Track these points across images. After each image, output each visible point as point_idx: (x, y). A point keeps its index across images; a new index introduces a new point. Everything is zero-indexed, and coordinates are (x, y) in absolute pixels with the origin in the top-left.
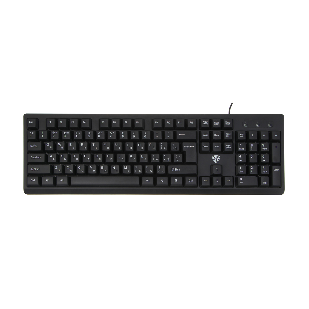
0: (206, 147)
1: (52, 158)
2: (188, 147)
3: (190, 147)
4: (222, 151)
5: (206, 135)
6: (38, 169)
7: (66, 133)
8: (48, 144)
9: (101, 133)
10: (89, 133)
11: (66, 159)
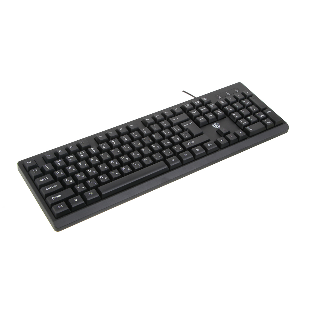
0: (202, 119)
1: (68, 181)
2: (187, 125)
3: (189, 124)
4: (217, 119)
5: (195, 112)
6: (60, 196)
7: (70, 157)
8: (57, 172)
9: (104, 145)
10: (92, 149)
11: (84, 176)
